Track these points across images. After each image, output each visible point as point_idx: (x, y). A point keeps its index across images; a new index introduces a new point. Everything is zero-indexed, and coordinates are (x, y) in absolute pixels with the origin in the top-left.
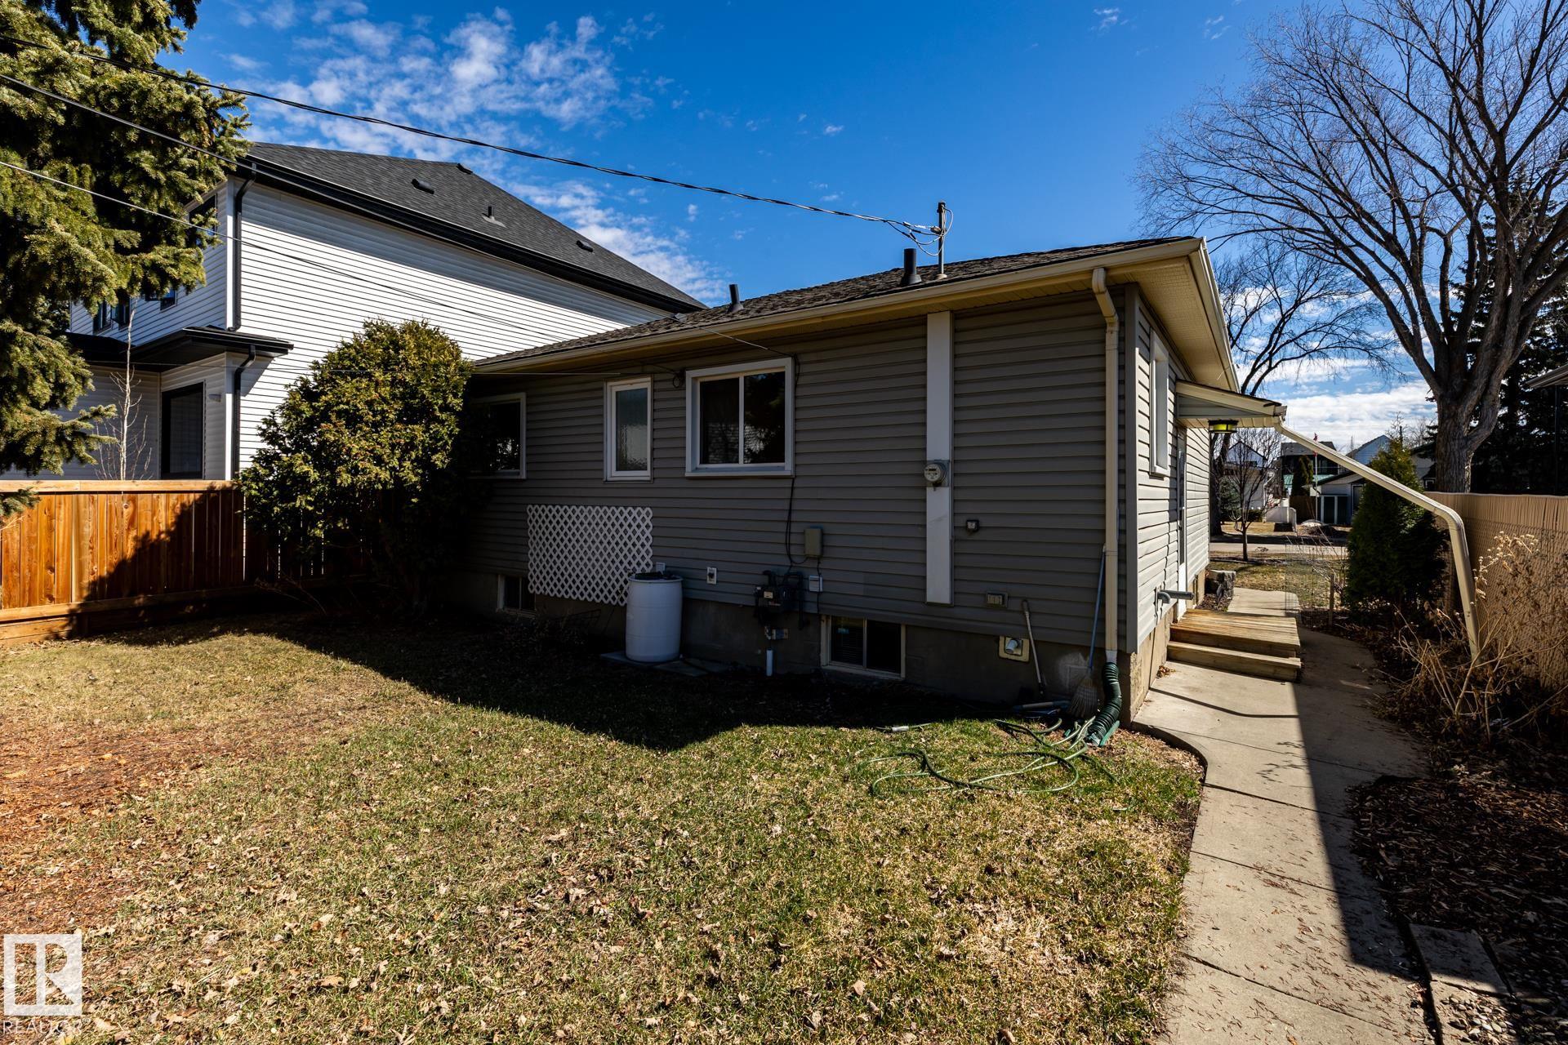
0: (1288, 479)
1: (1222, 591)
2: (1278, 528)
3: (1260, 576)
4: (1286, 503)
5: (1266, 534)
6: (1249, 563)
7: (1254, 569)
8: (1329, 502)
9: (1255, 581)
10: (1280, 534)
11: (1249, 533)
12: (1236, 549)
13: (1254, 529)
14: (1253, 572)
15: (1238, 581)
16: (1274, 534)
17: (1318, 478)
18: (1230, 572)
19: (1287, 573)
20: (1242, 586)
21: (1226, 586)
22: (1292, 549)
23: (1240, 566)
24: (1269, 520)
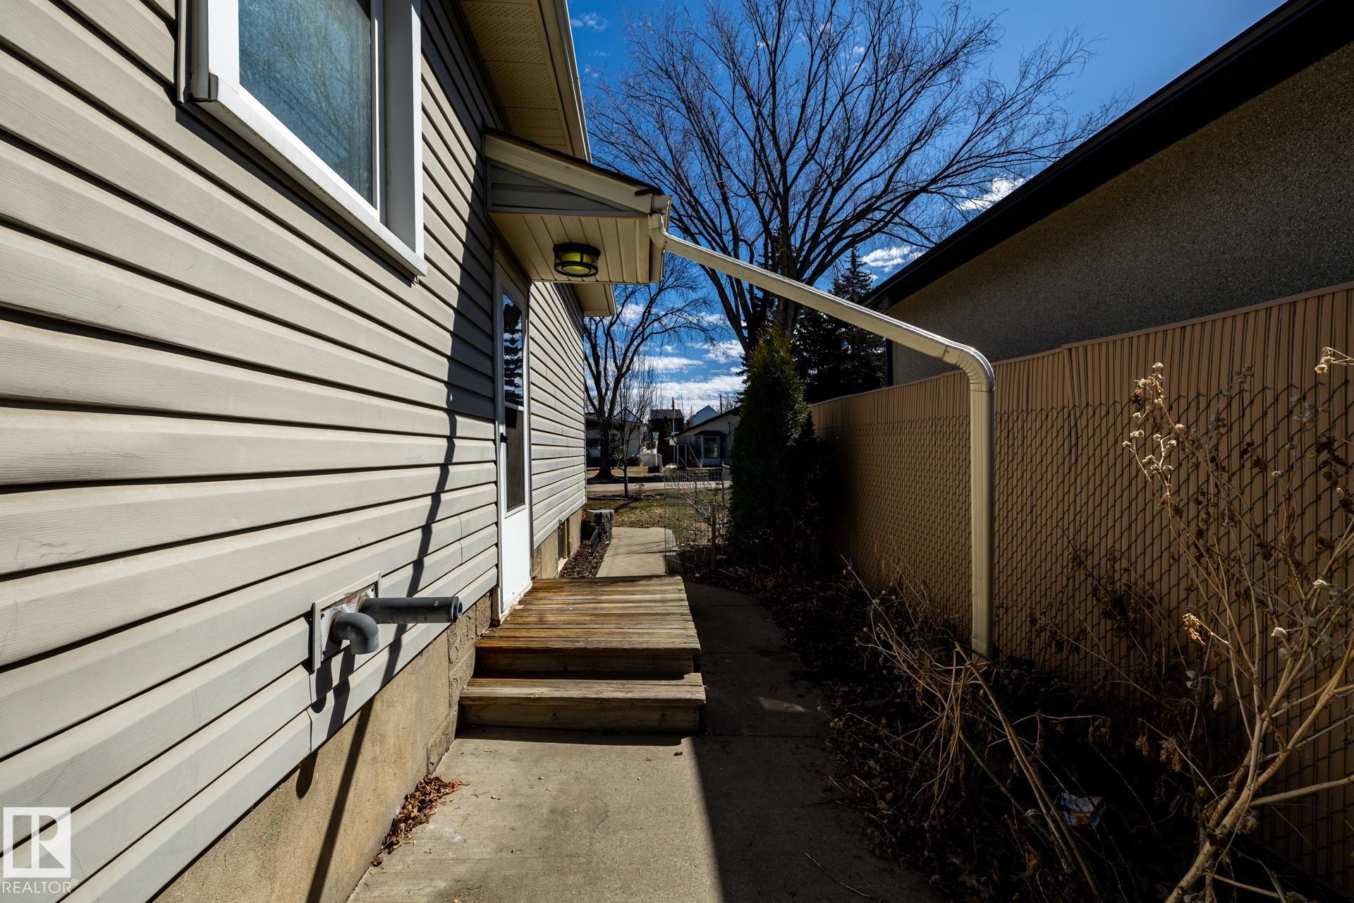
0: (656, 435)
1: (599, 535)
2: (651, 470)
3: (637, 511)
4: (655, 451)
5: (642, 475)
6: (630, 500)
7: (633, 505)
8: (682, 448)
9: (633, 518)
10: (652, 475)
11: (629, 475)
12: (619, 488)
13: (632, 472)
14: (633, 508)
15: (617, 518)
16: (648, 475)
17: (673, 433)
18: (607, 511)
19: (661, 506)
20: (622, 524)
21: (603, 529)
22: (660, 486)
23: (622, 502)
24: (644, 465)
